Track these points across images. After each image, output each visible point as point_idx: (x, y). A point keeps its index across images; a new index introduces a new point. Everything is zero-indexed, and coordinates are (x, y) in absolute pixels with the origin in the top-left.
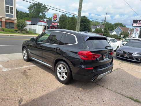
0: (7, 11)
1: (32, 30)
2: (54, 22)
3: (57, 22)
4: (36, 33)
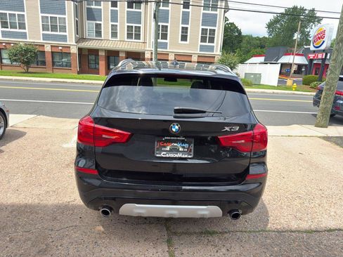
0: (203, 39)
1: (252, 76)
2: (314, 52)
3: (324, 50)
4: (261, 83)
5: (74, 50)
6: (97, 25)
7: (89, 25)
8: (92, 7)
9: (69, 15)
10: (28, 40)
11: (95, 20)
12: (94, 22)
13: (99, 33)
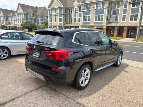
5: (105, 27)
6: (116, 16)
7: (113, 17)
8: (115, 9)
9: (105, 14)
10: (90, 25)
11: (116, 14)
12: (115, 15)
13: (117, 20)
